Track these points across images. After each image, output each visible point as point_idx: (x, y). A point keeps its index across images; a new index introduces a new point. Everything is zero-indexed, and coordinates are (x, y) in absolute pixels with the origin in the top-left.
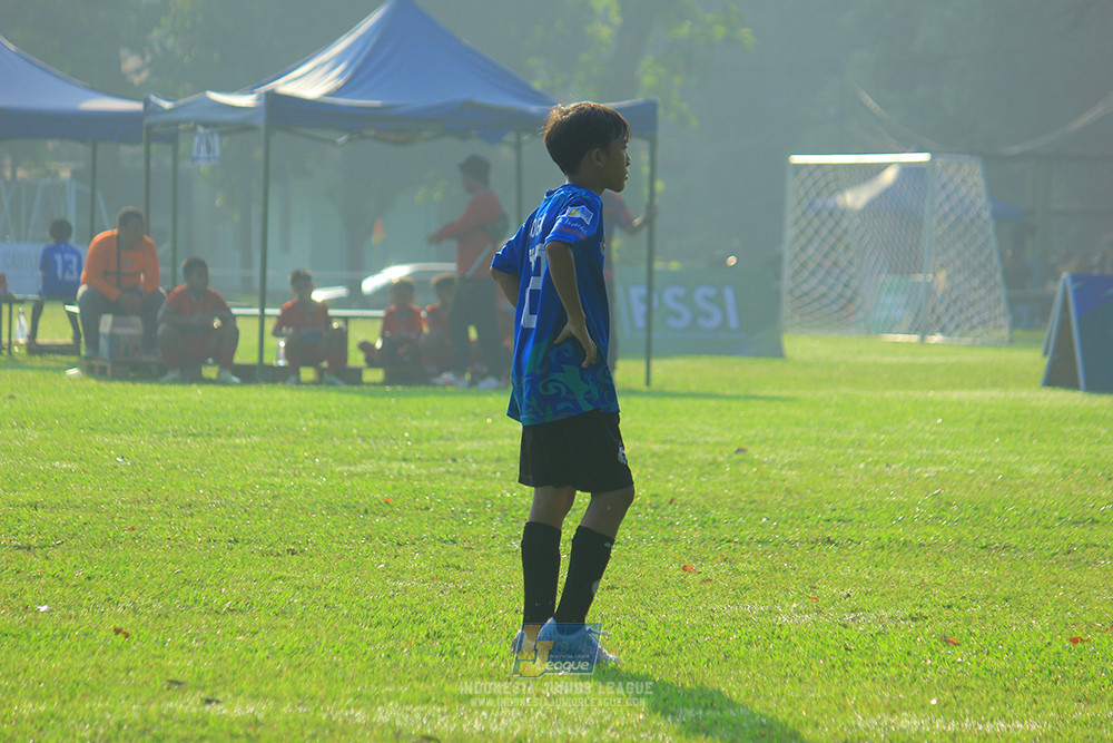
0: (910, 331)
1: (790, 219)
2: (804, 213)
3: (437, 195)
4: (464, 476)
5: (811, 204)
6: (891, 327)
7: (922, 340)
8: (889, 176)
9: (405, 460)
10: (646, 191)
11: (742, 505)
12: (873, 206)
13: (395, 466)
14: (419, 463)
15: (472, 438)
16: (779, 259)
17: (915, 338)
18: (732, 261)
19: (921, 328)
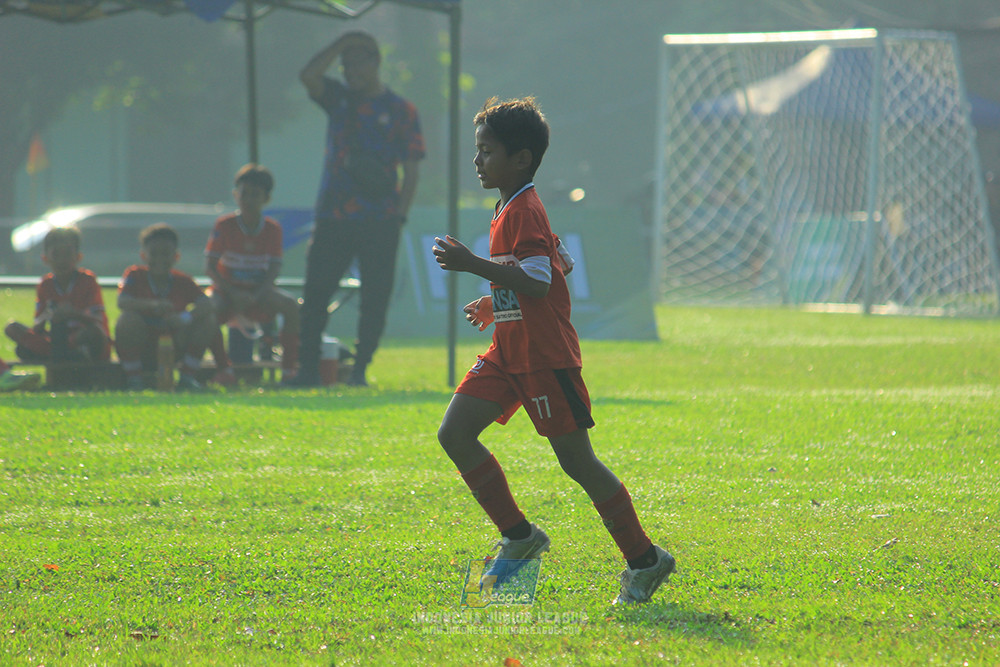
0: (848, 299)
1: (665, 129)
2: (686, 121)
3: (128, 100)
4: (170, 528)
5: (697, 108)
6: (819, 291)
7: (868, 311)
8: (815, 64)
9: (78, 504)
10: (446, 92)
11: (594, 565)
12: (791, 108)
13: (64, 514)
14: (101, 509)
15: (183, 469)
16: (649, 191)
17: (856, 309)
18: (578, 195)
19: (865, 293)
